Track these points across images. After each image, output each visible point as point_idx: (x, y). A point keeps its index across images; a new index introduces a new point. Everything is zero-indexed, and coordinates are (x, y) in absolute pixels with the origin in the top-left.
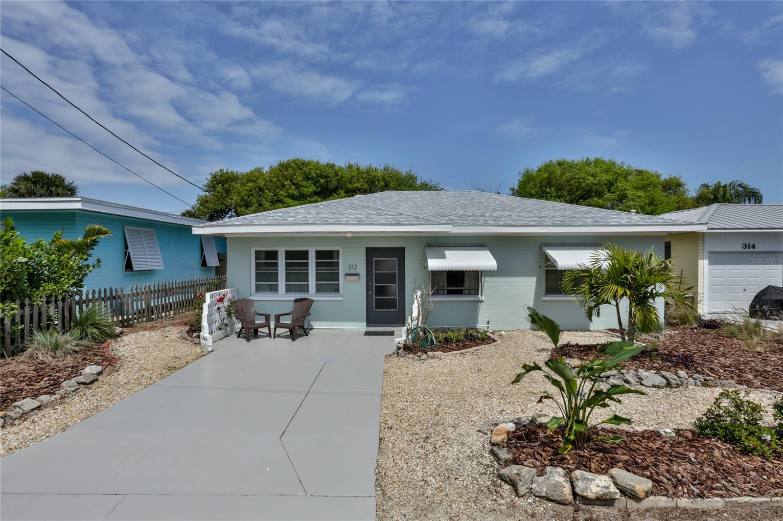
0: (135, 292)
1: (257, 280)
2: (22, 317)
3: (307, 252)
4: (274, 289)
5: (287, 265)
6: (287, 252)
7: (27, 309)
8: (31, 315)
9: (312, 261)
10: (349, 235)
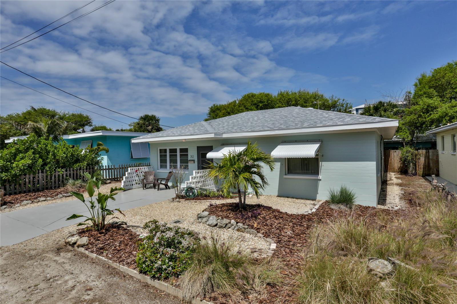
0: (121, 167)
1: (161, 163)
2: (70, 174)
3: (176, 149)
4: (166, 167)
5: (170, 155)
6: (170, 150)
7: (72, 172)
8: (73, 174)
9: (178, 154)
10: (184, 141)
